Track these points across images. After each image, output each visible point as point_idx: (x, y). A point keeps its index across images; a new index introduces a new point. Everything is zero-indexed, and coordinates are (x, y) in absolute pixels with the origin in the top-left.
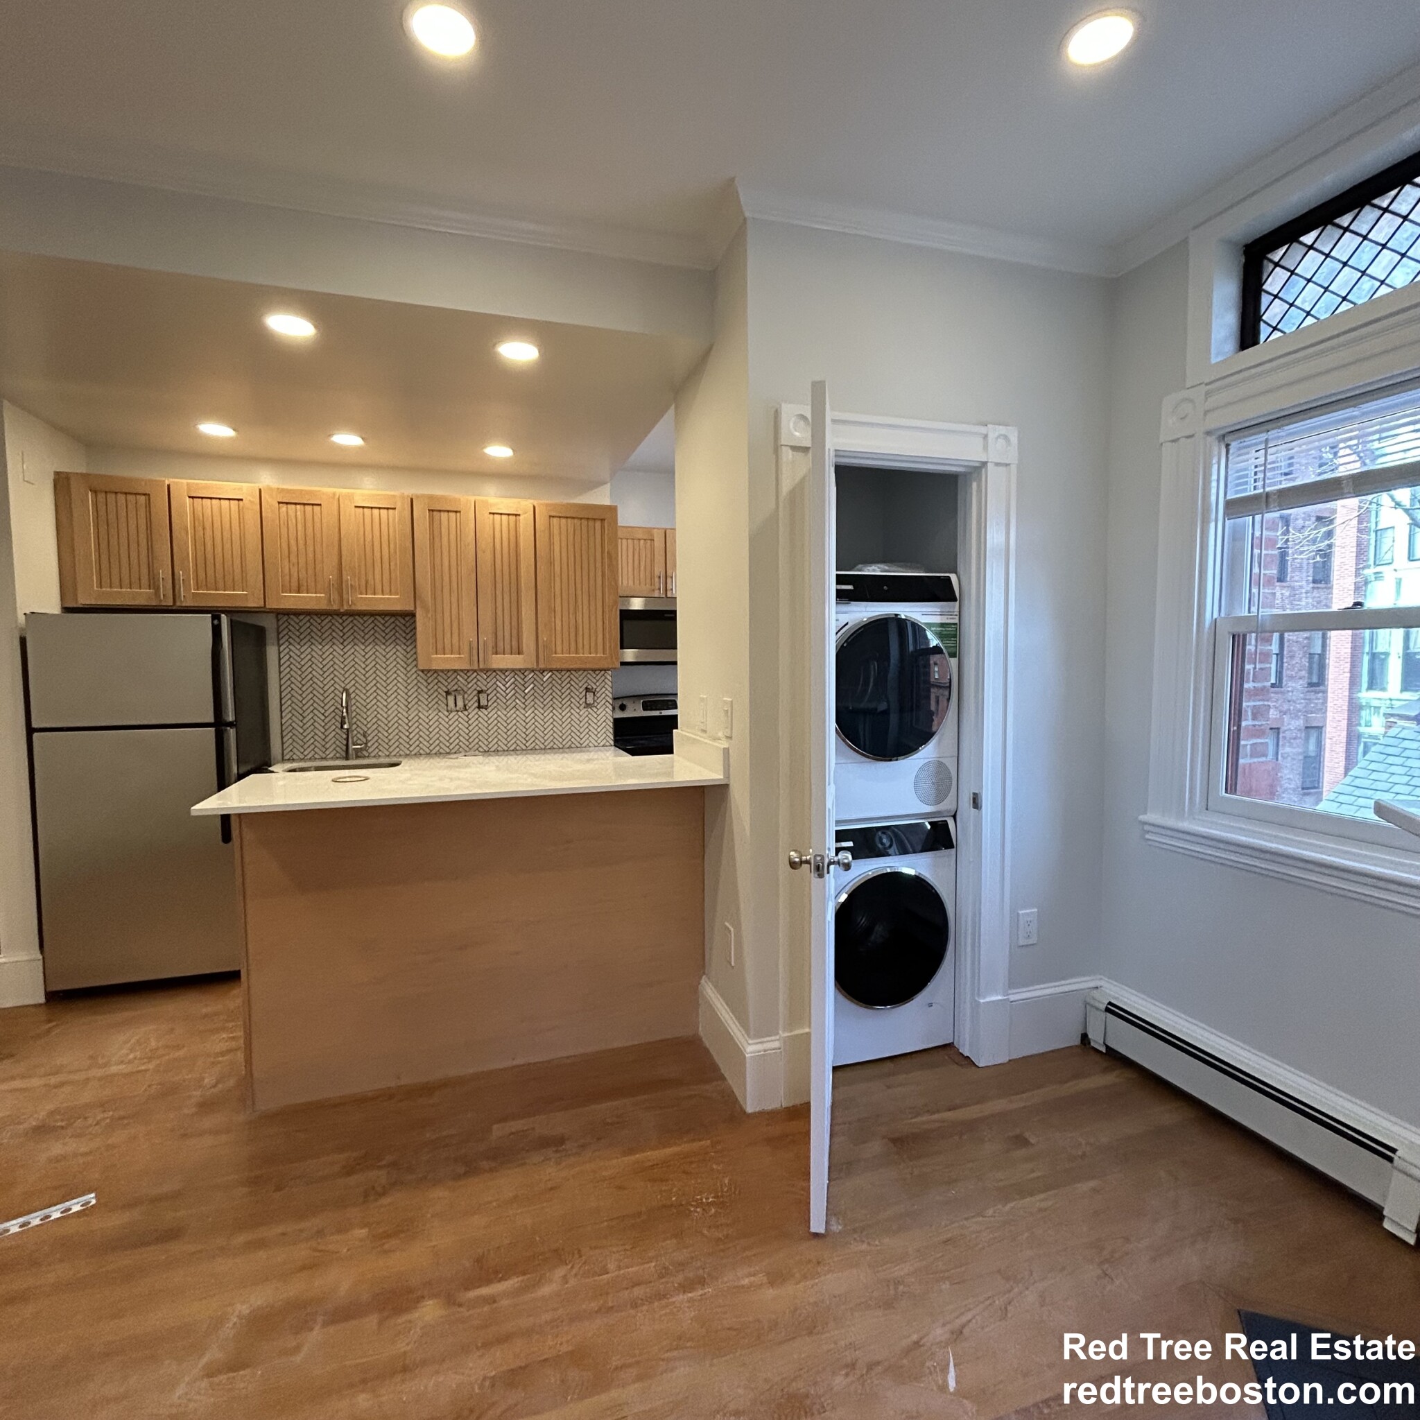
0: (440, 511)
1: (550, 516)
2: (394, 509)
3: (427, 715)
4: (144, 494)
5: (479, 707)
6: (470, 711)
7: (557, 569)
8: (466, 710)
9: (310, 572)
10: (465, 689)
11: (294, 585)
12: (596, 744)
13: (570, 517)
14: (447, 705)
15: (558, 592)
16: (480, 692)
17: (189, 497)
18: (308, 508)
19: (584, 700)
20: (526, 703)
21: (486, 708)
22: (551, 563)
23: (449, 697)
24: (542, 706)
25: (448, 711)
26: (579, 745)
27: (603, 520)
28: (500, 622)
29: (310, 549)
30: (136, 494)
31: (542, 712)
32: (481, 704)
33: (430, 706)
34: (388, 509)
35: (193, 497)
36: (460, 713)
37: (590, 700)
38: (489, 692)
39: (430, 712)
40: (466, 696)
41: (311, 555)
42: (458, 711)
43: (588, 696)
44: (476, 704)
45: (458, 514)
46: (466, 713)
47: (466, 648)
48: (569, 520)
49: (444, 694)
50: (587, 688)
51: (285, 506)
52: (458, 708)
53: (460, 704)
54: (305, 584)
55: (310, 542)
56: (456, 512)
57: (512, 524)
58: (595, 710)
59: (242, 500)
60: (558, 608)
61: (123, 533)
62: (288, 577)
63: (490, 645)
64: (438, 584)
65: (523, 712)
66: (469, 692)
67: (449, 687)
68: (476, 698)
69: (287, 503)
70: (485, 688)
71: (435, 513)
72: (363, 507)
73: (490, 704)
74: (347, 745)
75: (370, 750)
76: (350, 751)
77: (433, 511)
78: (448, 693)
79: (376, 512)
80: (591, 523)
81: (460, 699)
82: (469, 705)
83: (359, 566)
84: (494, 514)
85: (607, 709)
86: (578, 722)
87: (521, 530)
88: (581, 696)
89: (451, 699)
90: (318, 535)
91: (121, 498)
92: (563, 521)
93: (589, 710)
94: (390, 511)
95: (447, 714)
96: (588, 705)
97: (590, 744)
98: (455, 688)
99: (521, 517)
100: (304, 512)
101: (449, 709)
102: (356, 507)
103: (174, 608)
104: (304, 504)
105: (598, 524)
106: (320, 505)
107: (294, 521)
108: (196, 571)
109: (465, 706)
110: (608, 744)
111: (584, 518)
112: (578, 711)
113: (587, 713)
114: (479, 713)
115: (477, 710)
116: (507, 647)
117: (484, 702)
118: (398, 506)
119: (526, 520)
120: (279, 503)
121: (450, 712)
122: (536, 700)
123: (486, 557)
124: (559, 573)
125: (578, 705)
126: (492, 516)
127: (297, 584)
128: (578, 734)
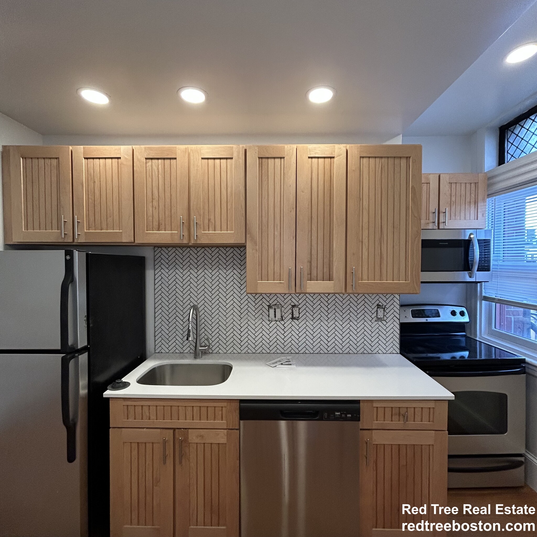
0: (268, 158)
1: (361, 157)
2: (232, 158)
3: (254, 323)
4: (56, 158)
5: (293, 318)
6: (285, 321)
7: (365, 203)
8: (283, 320)
9: (167, 213)
10: (283, 304)
11: (156, 224)
12: (385, 352)
13: (378, 157)
14: (269, 316)
15: (365, 226)
16: (293, 306)
17: (85, 158)
18: (167, 162)
19: (375, 314)
20: (329, 316)
21: (298, 319)
22: (360, 199)
23: (270, 310)
24: (341, 319)
25: (269, 321)
26: (370, 352)
27: (408, 158)
28: (314, 252)
29: (168, 194)
30: (50, 158)
31: (341, 323)
32: (294, 316)
33: (256, 316)
34: (227, 159)
35: (87, 158)
36: (278, 322)
37: (381, 314)
38: (300, 306)
39: (256, 321)
40: (283, 309)
41: (168, 201)
42: (277, 321)
43: (379, 311)
44: (290, 316)
45: (282, 160)
46: (283, 323)
47: (285, 276)
48: (377, 160)
49: (267, 308)
50: (378, 305)
51: (150, 161)
52: (277, 319)
53: (278, 316)
54: (163, 224)
55: (168, 189)
56: (281, 158)
57: (327, 167)
58: (385, 323)
59: (120, 158)
60: (365, 241)
61: (42, 189)
62: (151, 218)
63: (306, 272)
64: (264, 220)
65: (327, 323)
66: (285, 307)
67: (270, 302)
68: (290, 311)
69: (152, 159)
70: (297, 304)
71: (264, 160)
72: (208, 159)
73: (301, 315)
74: (196, 347)
75: (213, 349)
76: (198, 350)
77: (262, 158)
78: (270, 307)
79: (217, 161)
80: (397, 161)
81: (278, 311)
82: (285, 316)
83: (204, 207)
84: (312, 158)
85: (395, 323)
86: (370, 333)
87: (335, 171)
88: (373, 312)
89: (272, 311)
90: (173, 183)
91: (42, 161)
92: (372, 160)
93: (380, 323)
94: (229, 160)
95: (268, 323)
96: (379, 319)
97: (380, 352)
98: (274, 303)
99: (335, 159)
100: (164, 163)
101: (270, 319)
102: (202, 158)
103: (74, 244)
104: (164, 159)
105: (403, 161)
106: (175, 159)
107: (157, 173)
108: (88, 215)
109: (282, 317)
110: (394, 352)
111: (391, 157)
112: (370, 323)
113: (378, 325)
114: (293, 323)
115: (291, 320)
116: (320, 275)
117: (296, 315)
118: (235, 156)
119: (339, 161)
120: (146, 159)
121: (271, 321)
122: (336, 314)
123: (304, 197)
124: (367, 206)
125: (371, 319)
126: (310, 159)
127: (157, 224)
128: (370, 342)
